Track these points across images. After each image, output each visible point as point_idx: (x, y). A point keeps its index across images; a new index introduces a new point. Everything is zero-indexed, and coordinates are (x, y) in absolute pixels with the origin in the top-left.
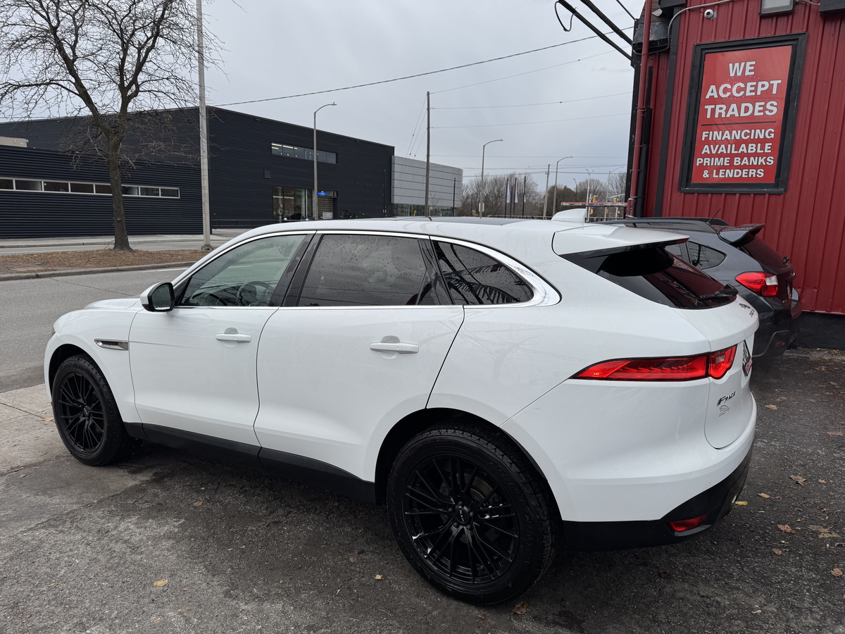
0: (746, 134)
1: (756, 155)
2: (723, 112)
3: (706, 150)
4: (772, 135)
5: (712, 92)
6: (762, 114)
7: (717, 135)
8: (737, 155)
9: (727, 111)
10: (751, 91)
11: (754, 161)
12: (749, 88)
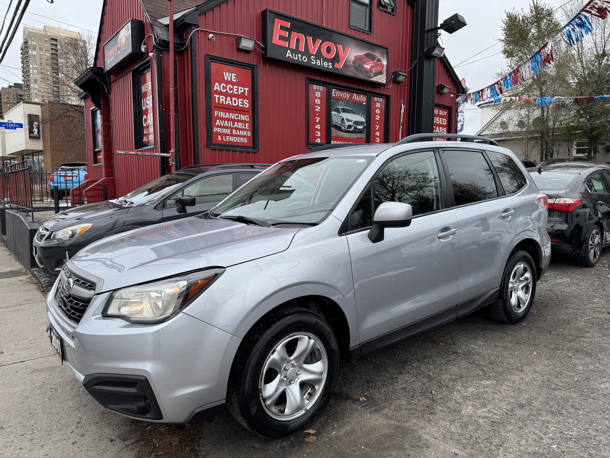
0: (236, 116)
1: (242, 129)
2: (224, 100)
3: (218, 123)
4: (248, 120)
5: (217, 87)
6: (242, 106)
7: (222, 114)
8: (234, 128)
9: (226, 100)
10: (236, 91)
11: (242, 133)
12: (235, 90)
